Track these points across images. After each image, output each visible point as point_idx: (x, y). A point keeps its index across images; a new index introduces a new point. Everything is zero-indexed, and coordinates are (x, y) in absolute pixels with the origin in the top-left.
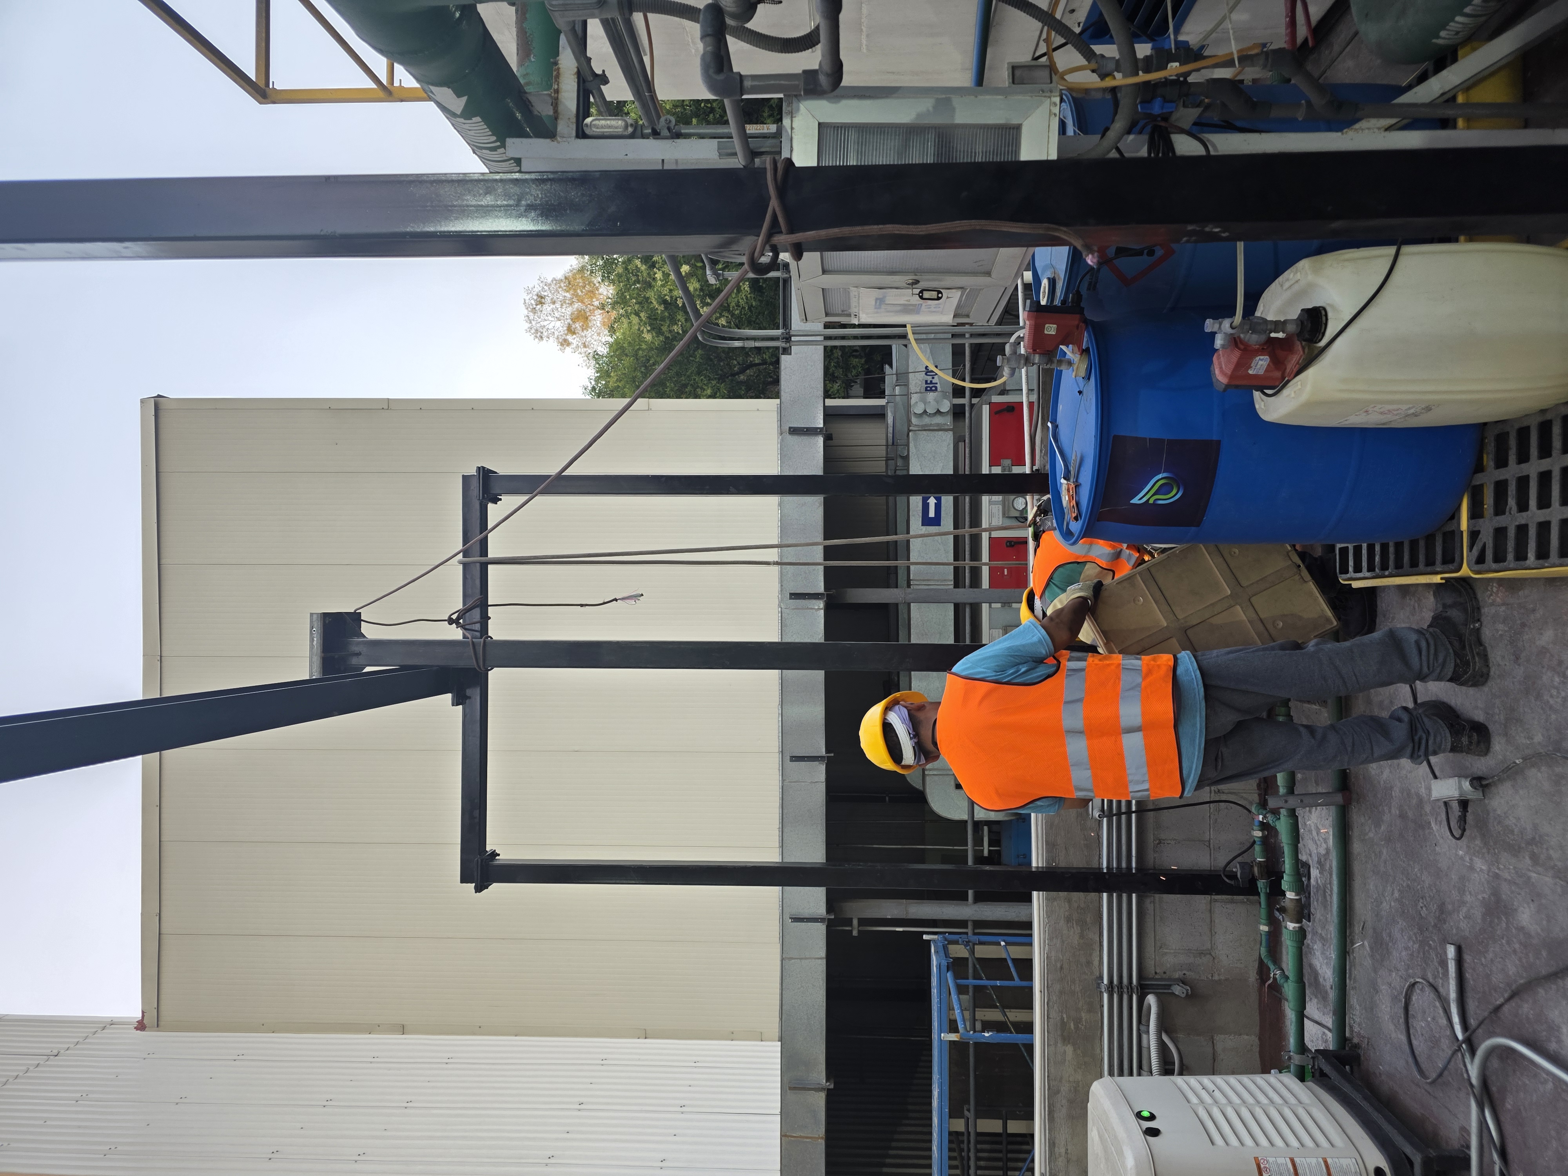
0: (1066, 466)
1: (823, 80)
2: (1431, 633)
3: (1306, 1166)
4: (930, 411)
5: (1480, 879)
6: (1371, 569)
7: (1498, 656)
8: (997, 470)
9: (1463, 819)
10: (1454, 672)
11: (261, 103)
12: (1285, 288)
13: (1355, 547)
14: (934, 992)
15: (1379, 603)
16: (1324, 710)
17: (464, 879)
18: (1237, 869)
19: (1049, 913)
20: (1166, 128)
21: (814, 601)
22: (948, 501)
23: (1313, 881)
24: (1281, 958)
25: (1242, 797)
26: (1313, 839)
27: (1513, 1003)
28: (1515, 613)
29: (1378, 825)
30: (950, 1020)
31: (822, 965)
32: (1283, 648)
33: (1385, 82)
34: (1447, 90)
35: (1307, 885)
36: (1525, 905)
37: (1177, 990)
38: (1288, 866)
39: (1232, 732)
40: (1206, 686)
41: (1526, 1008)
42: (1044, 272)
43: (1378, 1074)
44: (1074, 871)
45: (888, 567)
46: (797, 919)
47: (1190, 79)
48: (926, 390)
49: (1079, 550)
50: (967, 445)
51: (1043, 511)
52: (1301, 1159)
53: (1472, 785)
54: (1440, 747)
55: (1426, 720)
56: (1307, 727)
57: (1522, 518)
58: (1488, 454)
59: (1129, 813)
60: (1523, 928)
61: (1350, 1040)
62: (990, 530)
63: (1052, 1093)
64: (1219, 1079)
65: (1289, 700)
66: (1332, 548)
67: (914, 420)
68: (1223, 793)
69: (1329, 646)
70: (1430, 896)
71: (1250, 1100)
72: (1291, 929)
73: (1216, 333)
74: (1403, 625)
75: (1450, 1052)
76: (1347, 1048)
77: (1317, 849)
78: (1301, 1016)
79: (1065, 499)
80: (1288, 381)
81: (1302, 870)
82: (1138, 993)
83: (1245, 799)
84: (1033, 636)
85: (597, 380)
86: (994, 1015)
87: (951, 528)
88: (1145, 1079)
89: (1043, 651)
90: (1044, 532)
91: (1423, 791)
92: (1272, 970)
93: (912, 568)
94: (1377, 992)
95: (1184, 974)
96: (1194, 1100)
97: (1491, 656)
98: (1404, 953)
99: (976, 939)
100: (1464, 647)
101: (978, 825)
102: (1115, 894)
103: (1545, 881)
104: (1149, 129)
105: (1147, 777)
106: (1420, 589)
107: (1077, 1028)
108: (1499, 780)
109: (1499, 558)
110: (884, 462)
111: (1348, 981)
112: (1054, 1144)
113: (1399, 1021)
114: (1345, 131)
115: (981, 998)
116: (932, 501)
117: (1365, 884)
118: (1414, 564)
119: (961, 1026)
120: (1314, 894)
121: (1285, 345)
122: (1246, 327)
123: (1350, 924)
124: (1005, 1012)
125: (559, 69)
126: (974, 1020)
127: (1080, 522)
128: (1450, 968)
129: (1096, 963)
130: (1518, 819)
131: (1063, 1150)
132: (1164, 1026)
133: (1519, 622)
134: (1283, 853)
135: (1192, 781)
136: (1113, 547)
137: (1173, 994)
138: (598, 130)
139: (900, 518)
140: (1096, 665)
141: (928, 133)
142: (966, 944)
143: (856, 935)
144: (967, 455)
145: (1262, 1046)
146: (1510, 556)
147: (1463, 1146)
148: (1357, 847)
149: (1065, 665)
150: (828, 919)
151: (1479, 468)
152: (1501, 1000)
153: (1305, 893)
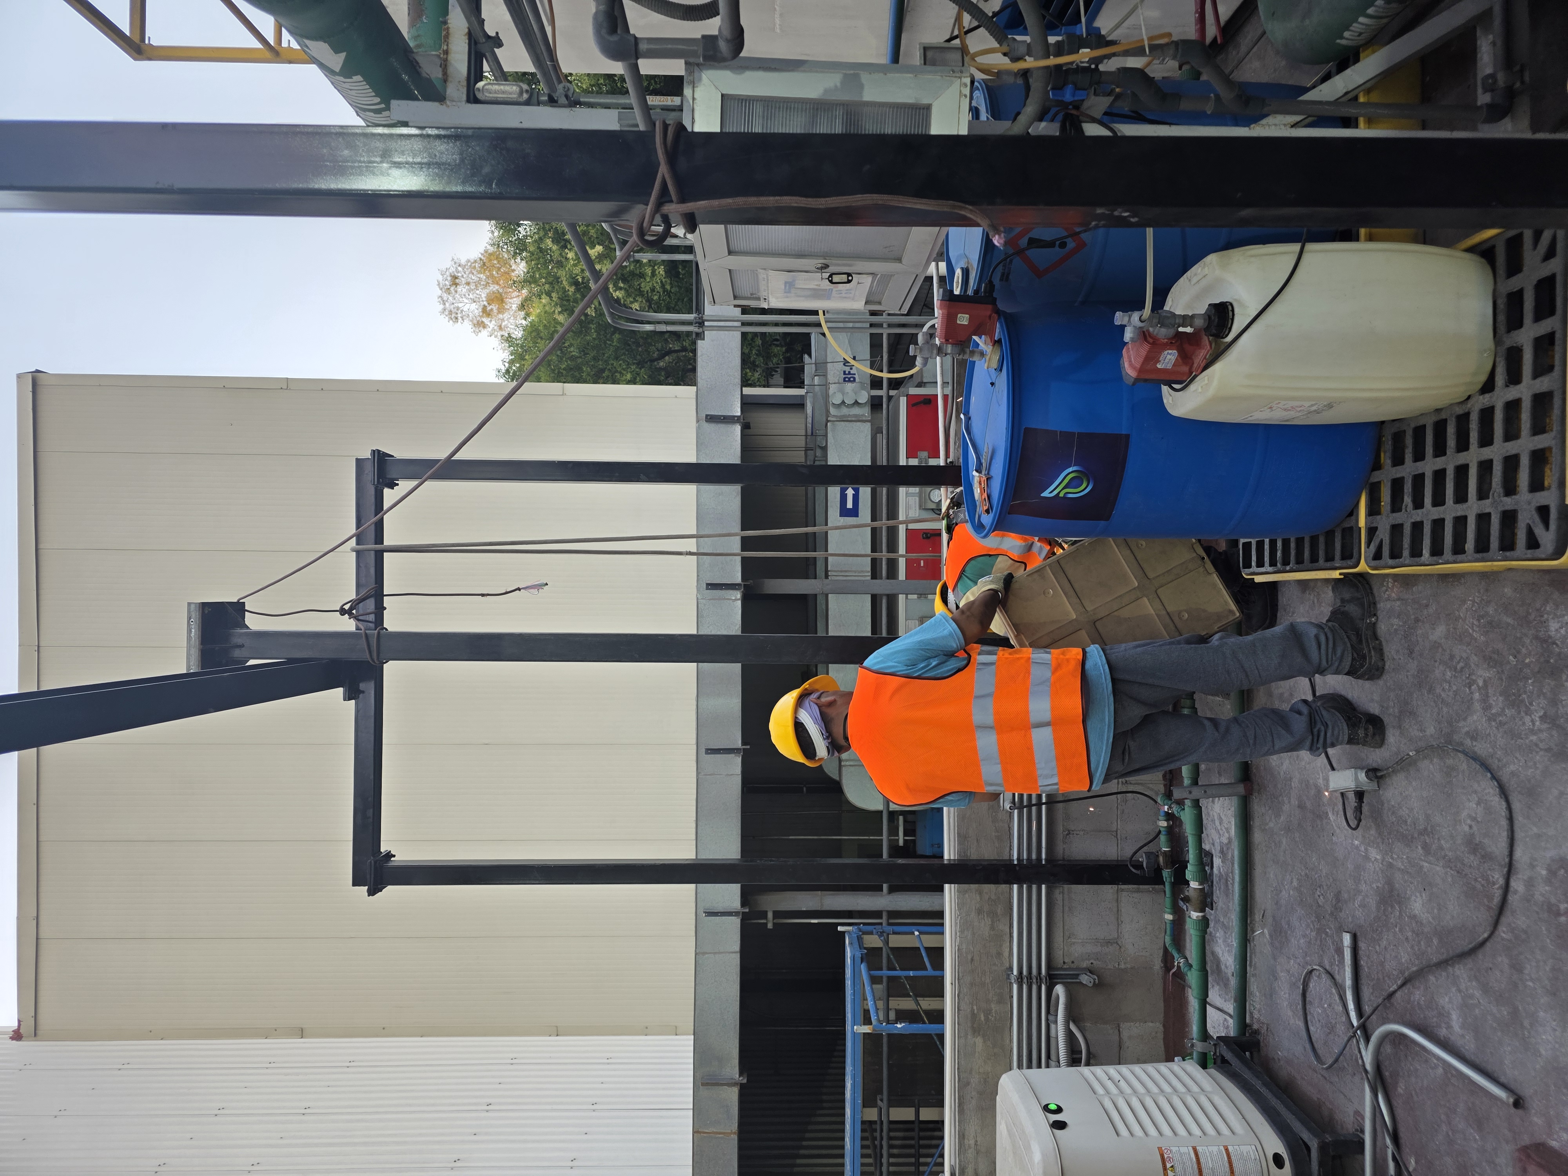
0: (978, 458)
1: (723, 46)
2: (1329, 628)
3: (1208, 1154)
4: (849, 401)
5: (1375, 868)
6: (1273, 563)
7: (1393, 650)
8: (914, 462)
9: (1359, 810)
10: (1352, 666)
11: (135, 59)
12: (1193, 283)
13: (1258, 542)
14: (848, 983)
15: (1280, 597)
16: (1227, 702)
17: (357, 881)
18: (1142, 858)
19: (961, 905)
20: (1078, 117)
21: (731, 592)
22: (865, 492)
23: (1215, 870)
24: (1184, 946)
25: (1149, 788)
26: (1216, 829)
27: (1405, 990)
28: (1409, 608)
29: (1278, 816)
30: (864, 1010)
31: (736, 959)
32: (1188, 642)
33: (1290, 83)
34: (1350, 89)
35: (1210, 874)
36: (1418, 894)
37: (1085, 979)
38: (1191, 856)
39: (1139, 725)
40: (1114, 680)
41: (1418, 995)
42: (957, 262)
43: (1277, 1060)
44: (986, 863)
45: (807, 559)
46: (711, 914)
47: (1102, 68)
48: (844, 380)
49: (992, 542)
50: (885, 436)
51: (956, 503)
52: (1204, 1148)
53: (1367, 776)
54: (1337, 739)
55: (1324, 713)
56: (1210, 719)
57: (1418, 515)
58: (1385, 452)
59: (1039, 804)
60: (1415, 916)
61: (1250, 1026)
62: (906, 522)
63: (962, 1085)
64: (1124, 1069)
65: (1194, 693)
66: (1236, 542)
67: (833, 411)
68: (1131, 783)
69: (1232, 640)
70: (1327, 885)
71: (1155, 1089)
72: (1195, 918)
73: (1125, 326)
74: (1303, 620)
75: (1346, 1039)
76: (1247, 1035)
77: (1219, 838)
78: (1204, 1003)
79: (977, 492)
80: (1196, 376)
81: (1205, 859)
82: (1046, 983)
83: (1152, 790)
84: (944, 630)
85: (511, 362)
86: (907, 1004)
87: (868, 520)
88: (1053, 1071)
89: (954, 644)
90: (957, 524)
91: (1321, 782)
92: (1176, 959)
93: (830, 559)
94: (1277, 979)
95: (1092, 963)
96: (1101, 1091)
97: (1386, 650)
98: (1302, 941)
99: (890, 929)
100: (1360, 642)
101: (893, 815)
102: (1025, 886)
103: (1437, 870)
104: (1060, 117)
105: (1055, 771)
106: (1319, 584)
107: (987, 1019)
108: (1393, 771)
109: (1395, 554)
110: (803, 452)
111: (1248, 968)
112: (964, 1135)
113: (1297, 1007)
114: (1252, 126)
115: (895, 989)
116: (850, 492)
117: (1265, 873)
118: (1314, 559)
119: (874, 1019)
120: (1217, 883)
121: (1193, 340)
122: (1155, 321)
123: (1251, 913)
124: (917, 1001)
125: (448, 28)
126: (888, 1010)
127: (991, 515)
128: (1346, 956)
129: (1006, 954)
130: (1411, 810)
131: (972, 1142)
132: (1072, 1016)
133: (1413, 617)
134: (1188, 842)
135: (1099, 775)
136: (1025, 540)
137: (1081, 983)
138: (491, 95)
139: (819, 509)
140: (1007, 658)
141: (836, 111)
142: (881, 934)
143: (771, 928)
144: (884, 446)
145: (1166, 1033)
146: (1406, 553)
147: (1357, 1130)
148: (1257, 837)
149: (975, 659)
150: (743, 912)
151: (1377, 466)
152: (1395, 987)
153: (1208, 882)
